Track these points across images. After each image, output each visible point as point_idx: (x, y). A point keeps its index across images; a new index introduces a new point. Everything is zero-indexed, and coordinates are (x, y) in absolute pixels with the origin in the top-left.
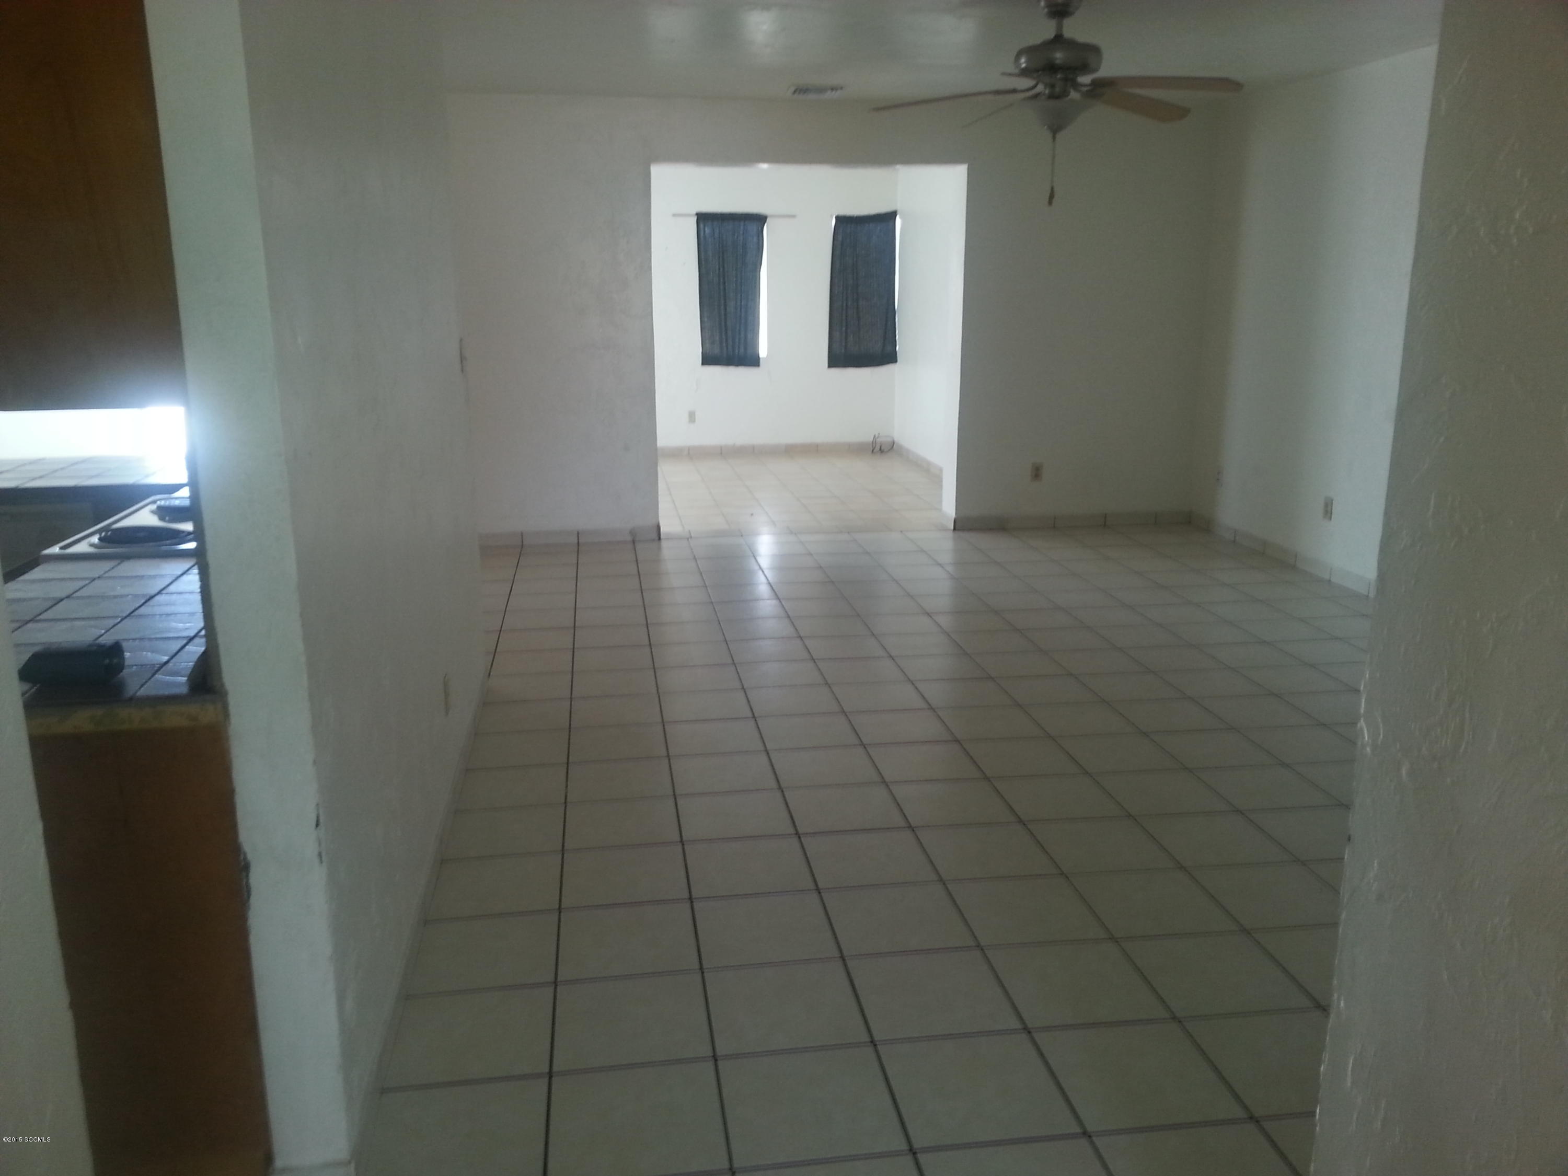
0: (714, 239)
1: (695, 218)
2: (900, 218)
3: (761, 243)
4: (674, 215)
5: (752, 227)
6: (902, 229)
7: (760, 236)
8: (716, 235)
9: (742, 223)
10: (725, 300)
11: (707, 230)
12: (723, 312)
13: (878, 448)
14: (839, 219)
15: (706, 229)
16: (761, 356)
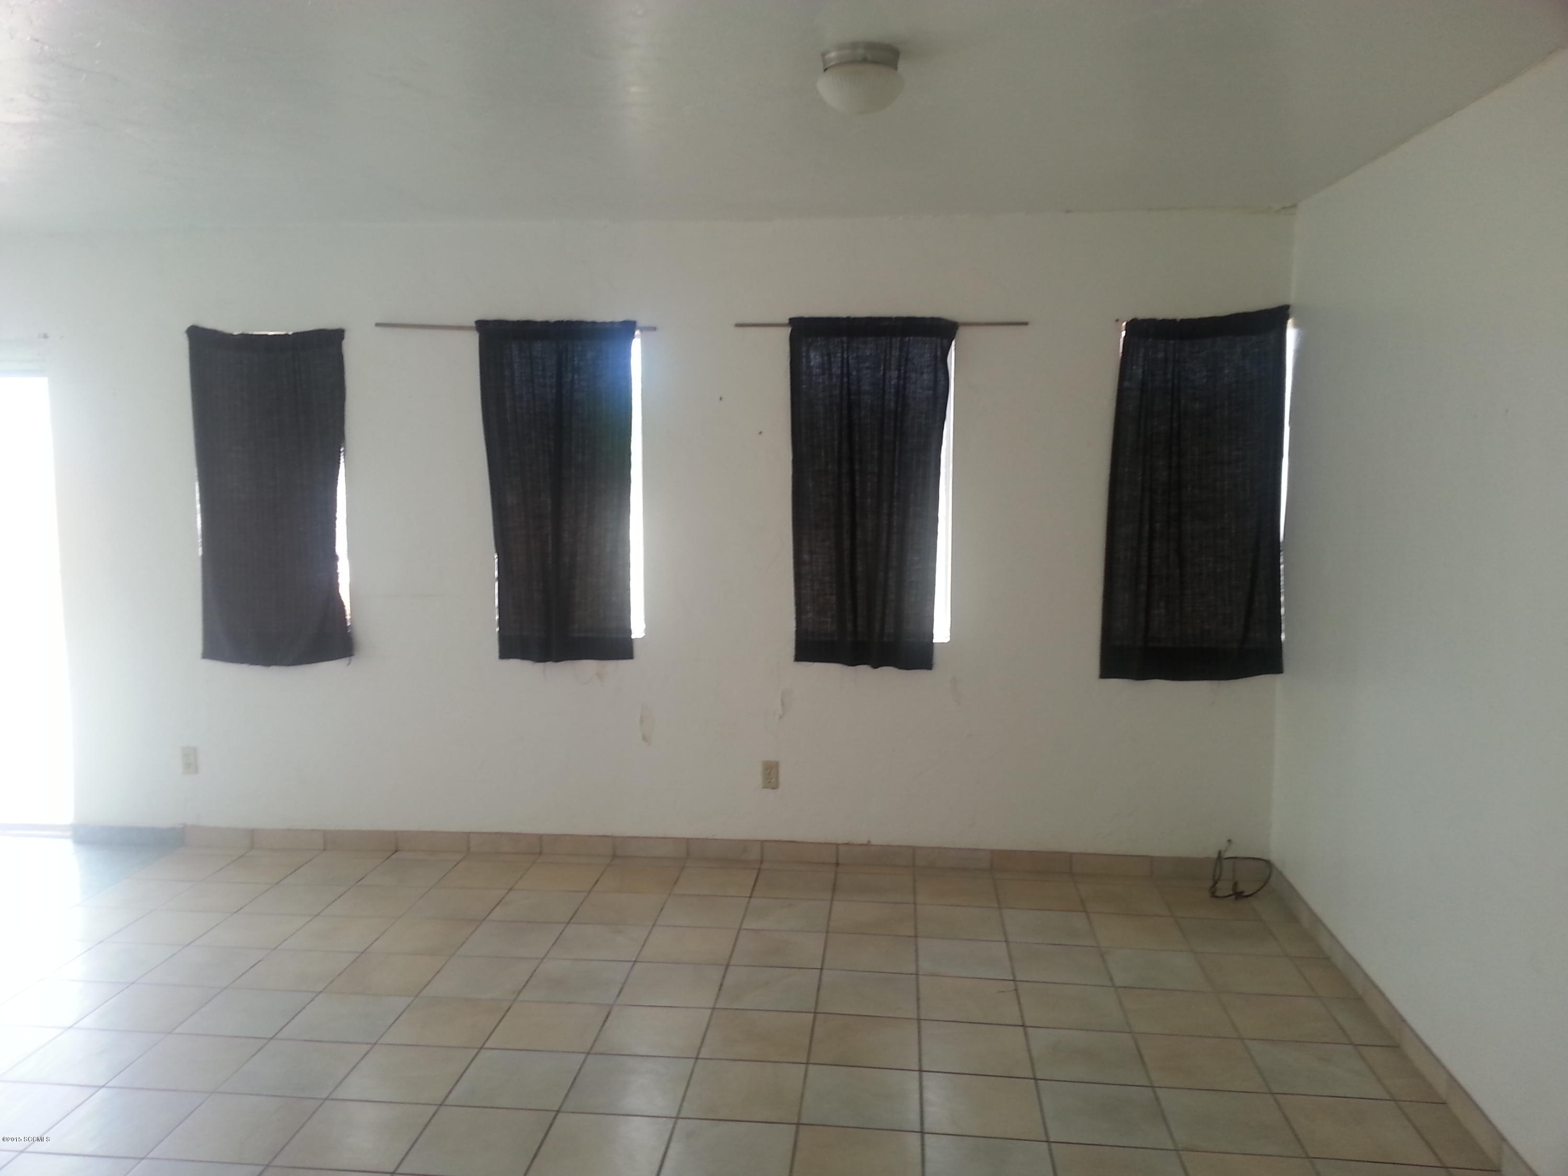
0: (831, 375)
1: (788, 330)
2: (1296, 325)
3: (942, 383)
4: (738, 325)
5: (921, 351)
6: (1300, 353)
7: (940, 366)
8: (836, 370)
9: (896, 341)
10: (853, 516)
11: (815, 358)
12: (847, 543)
13: (1224, 888)
14: (1135, 327)
15: (812, 355)
16: (936, 640)
